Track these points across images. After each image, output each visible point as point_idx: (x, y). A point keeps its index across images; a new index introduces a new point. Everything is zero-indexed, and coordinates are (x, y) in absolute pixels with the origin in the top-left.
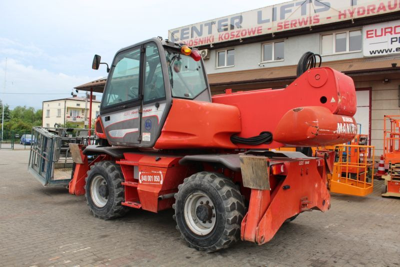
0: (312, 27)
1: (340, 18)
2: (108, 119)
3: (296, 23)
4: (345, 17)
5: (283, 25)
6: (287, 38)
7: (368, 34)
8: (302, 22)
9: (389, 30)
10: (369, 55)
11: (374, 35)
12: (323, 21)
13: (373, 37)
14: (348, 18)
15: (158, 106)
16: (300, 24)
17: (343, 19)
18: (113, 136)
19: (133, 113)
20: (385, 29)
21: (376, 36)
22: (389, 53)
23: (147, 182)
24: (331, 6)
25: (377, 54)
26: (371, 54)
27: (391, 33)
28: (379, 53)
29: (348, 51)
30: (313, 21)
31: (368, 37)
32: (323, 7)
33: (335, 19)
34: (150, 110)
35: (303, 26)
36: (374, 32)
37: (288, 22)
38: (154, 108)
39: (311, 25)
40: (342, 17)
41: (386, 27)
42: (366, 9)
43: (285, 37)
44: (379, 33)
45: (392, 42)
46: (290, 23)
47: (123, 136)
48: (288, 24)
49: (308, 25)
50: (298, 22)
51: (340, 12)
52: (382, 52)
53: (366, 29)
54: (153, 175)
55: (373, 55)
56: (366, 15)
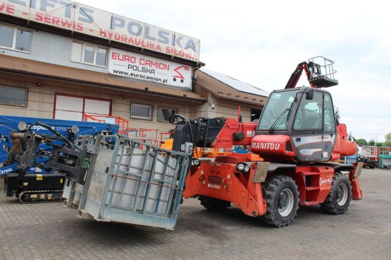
0: (74, 32)
1: (101, 35)
2: (299, 140)
3: (58, 21)
4: (105, 36)
5: (43, 16)
6: (37, 31)
7: (113, 56)
8: (65, 23)
9: (127, 58)
10: (112, 72)
11: (117, 58)
12: (86, 31)
13: (116, 59)
14: (107, 38)
15: (331, 136)
16: (64, 24)
17: (102, 37)
18: (303, 154)
19: (319, 138)
20: (125, 56)
21: (119, 59)
22: (126, 75)
23: (324, 184)
24: (94, 21)
25: (118, 74)
26: (114, 72)
27: (128, 60)
28: (125, 74)
29: (94, 64)
30: (76, 27)
31: (113, 58)
32: (87, 18)
33: (96, 34)
34: (327, 138)
35: (66, 28)
36: (117, 55)
37: (51, 16)
38: (329, 136)
39: (74, 30)
40: (103, 34)
41: (126, 55)
42: (121, 36)
43: (35, 29)
44: (121, 58)
45: (129, 67)
46: (52, 18)
47: (311, 154)
48: (50, 19)
49: (71, 29)
50: (60, 20)
51: (101, 29)
52: (122, 74)
53: (112, 50)
54: (327, 178)
55: (115, 74)
56: (120, 41)
